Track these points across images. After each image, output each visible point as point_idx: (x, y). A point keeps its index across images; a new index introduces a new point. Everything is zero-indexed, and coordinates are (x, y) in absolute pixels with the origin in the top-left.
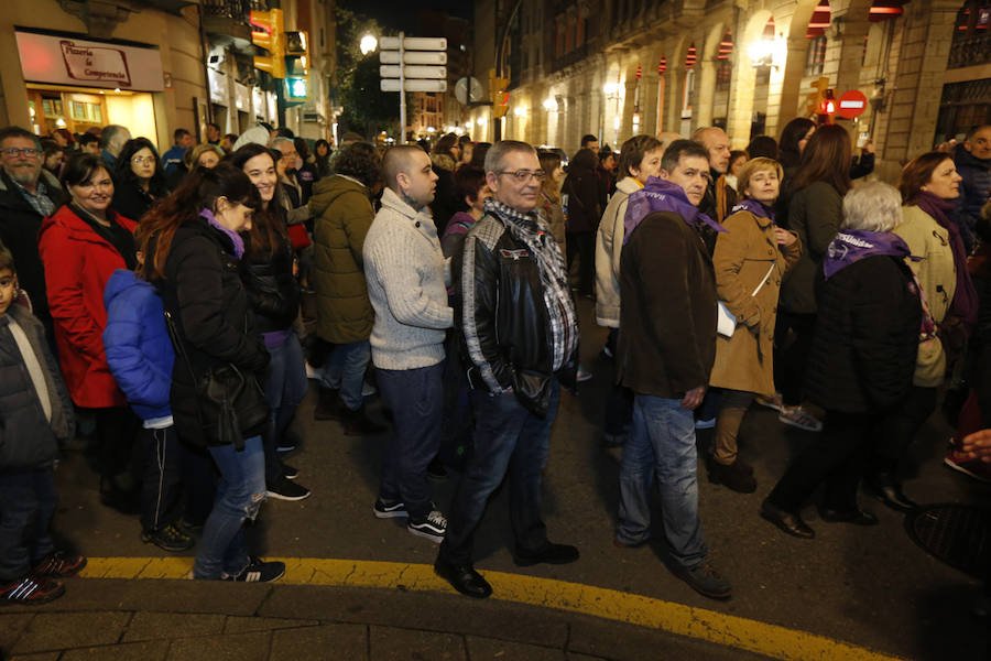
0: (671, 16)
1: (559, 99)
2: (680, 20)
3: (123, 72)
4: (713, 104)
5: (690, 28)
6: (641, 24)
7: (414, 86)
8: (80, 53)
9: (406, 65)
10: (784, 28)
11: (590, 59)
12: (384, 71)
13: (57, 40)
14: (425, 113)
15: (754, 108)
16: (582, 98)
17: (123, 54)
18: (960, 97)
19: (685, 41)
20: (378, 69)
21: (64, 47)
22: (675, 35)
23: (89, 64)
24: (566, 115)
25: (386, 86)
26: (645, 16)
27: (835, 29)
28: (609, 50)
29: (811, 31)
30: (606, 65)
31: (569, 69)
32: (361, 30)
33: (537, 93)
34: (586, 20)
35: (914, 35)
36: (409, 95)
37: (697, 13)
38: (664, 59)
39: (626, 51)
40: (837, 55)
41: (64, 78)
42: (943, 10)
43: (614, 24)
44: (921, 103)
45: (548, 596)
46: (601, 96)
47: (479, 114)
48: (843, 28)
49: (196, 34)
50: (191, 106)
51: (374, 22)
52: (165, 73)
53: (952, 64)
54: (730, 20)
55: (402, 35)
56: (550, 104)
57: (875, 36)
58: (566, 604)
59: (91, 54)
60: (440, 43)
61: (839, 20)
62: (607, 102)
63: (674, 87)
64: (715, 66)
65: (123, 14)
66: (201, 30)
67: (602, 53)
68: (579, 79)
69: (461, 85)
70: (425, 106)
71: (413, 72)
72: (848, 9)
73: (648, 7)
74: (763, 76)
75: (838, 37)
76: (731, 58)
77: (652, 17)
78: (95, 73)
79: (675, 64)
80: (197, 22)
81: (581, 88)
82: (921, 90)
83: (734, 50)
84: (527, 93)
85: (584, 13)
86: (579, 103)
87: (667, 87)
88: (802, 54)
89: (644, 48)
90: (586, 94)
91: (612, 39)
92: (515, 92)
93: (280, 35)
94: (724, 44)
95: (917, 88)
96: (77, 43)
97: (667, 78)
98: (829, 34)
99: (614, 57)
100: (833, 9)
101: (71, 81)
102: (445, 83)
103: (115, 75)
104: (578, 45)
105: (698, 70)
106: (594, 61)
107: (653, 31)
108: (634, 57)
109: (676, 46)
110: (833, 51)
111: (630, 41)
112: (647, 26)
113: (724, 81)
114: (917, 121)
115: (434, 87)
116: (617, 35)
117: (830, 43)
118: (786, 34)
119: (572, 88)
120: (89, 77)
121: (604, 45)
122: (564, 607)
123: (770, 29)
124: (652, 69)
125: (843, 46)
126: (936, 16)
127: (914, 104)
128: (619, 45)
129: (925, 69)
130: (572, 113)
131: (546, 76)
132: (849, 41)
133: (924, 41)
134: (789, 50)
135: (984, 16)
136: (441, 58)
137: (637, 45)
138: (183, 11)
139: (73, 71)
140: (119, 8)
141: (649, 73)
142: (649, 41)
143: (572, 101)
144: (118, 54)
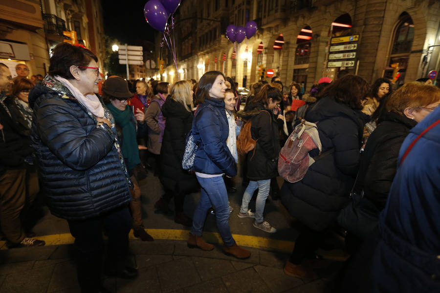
0: (218, 44)
1: (184, 69)
2: (221, 46)
3: (11, 52)
4: (232, 72)
5: (223, 48)
6: (208, 46)
7: (132, 63)
9: (128, 55)
10: (251, 50)
11: (193, 57)
12: (120, 57)
14: (139, 73)
15: (244, 74)
16: (191, 69)
17: (11, 46)
18: (298, 73)
19: (222, 53)
20: (118, 56)
22: (219, 50)
24: (186, 75)
25: (121, 62)
26: (210, 44)
27: (265, 51)
28: (199, 54)
29: (258, 51)
30: (198, 59)
31: (186, 60)
32: (112, 42)
33: (176, 67)
34: (191, 45)
35: (285, 54)
36: (130, 66)
37: (225, 44)
38: (216, 57)
39: (204, 54)
40: (266, 59)
42: (293, 48)
43: (200, 46)
44: (288, 74)
45: (170, 236)
46: (197, 69)
47: (157, 74)
48: (267, 51)
49: (44, 40)
50: (43, 67)
51: (116, 40)
52: (30, 54)
53: (295, 64)
54: (235, 47)
55: (126, 45)
56: (181, 71)
57: (276, 54)
58: (176, 237)
60: (140, 48)
61: (266, 48)
62: (199, 71)
63: (219, 67)
64: (231, 60)
65: (9, 30)
66: (46, 39)
67: (197, 55)
68: (190, 63)
69: (148, 62)
71: (131, 58)
72: (268, 45)
73: (211, 41)
74: (245, 64)
75: (266, 53)
76: (236, 58)
77: (212, 44)
78: (0, 53)
79: (220, 59)
80: (44, 36)
81: (191, 66)
82: (288, 70)
83: (237, 56)
84: (173, 67)
85: (191, 42)
86: (190, 71)
87: (217, 66)
88: (257, 58)
89: (210, 54)
90: (192, 68)
91: (200, 51)
92: (170, 67)
93: (75, 41)
94: (234, 54)
95: (287, 69)
97: (217, 63)
98: (263, 52)
99: (200, 56)
100: (264, 45)
102: (142, 62)
103: (8, 53)
104: (190, 52)
105: (227, 61)
106: (195, 57)
107: (212, 49)
108: (207, 57)
109: (219, 54)
110: (264, 58)
111: (205, 51)
112: (211, 47)
113: (234, 65)
114: (287, 79)
115: (139, 63)
116: (201, 49)
117: (264, 55)
118: (252, 52)
119: (188, 66)
121: (198, 53)
122: (175, 239)
123: (247, 50)
124: (213, 61)
125: (267, 56)
126: (290, 50)
127: (286, 74)
128: (202, 53)
129: (289, 64)
130: (188, 74)
131: (179, 61)
132: (269, 55)
133: (288, 56)
134: (253, 57)
135: (302, 51)
136: (141, 53)
137: (208, 53)
138: (37, 31)
140: (8, 28)
141: (212, 62)
142: (211, 52)
143: (188, 70)
144: (9, 46)
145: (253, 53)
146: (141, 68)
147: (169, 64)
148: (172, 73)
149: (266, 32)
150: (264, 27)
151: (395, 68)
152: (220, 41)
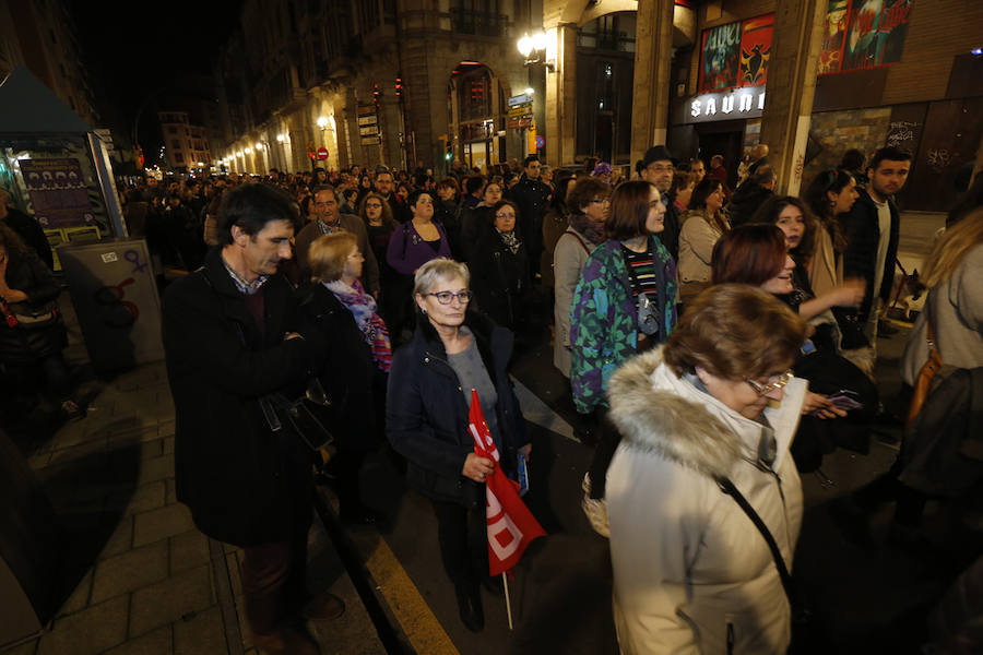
16: (274, 142)
24: (270, 153)
26: (282, 99)
28: (275, 114)
30: (280, 122)
31: (265, 124)
33: (255, 139)
40: (348, 127)
47: (230, 153)
70: (193, 146)
79: (305, 125)
86: (273, 145)
90: (275, 140)
108: (290, 120)
111: (281, 110)
112: (284, 103)
117: (345, 120)
118: (333, 115)
119: (269, 137)
121: (272, 112)
125: (349, 122)
128: (277, 112)
130: (272, 152)
131: (256, 127)
134: (335, 121)
137: (285, 114)
141: (297, 129)
145: (336, 117)
146: (197, 140)
147: (242, 132)
148: (249, 150)
149: (341, 85)
150: (334, 76)
151: (443, 141)
152: (292, 93)
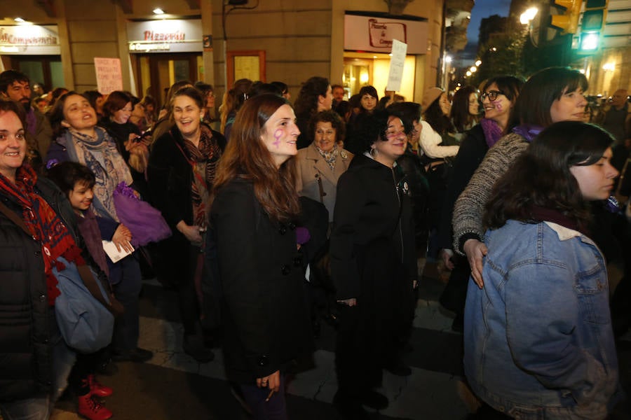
3: (403, 40)
8: (379, 27)
13: (367, 18)
17: (405, 26)
21: (371, 23)
23: (383, 35)
41: (367, 47)
50: (436, 65)
59: (385, 28)
66: (444, 7)
78: (386, 42)
96: (379, 20)
101: (371, 49)
120: (382, 45)
139: (373, 41)
144: (402, 26)
